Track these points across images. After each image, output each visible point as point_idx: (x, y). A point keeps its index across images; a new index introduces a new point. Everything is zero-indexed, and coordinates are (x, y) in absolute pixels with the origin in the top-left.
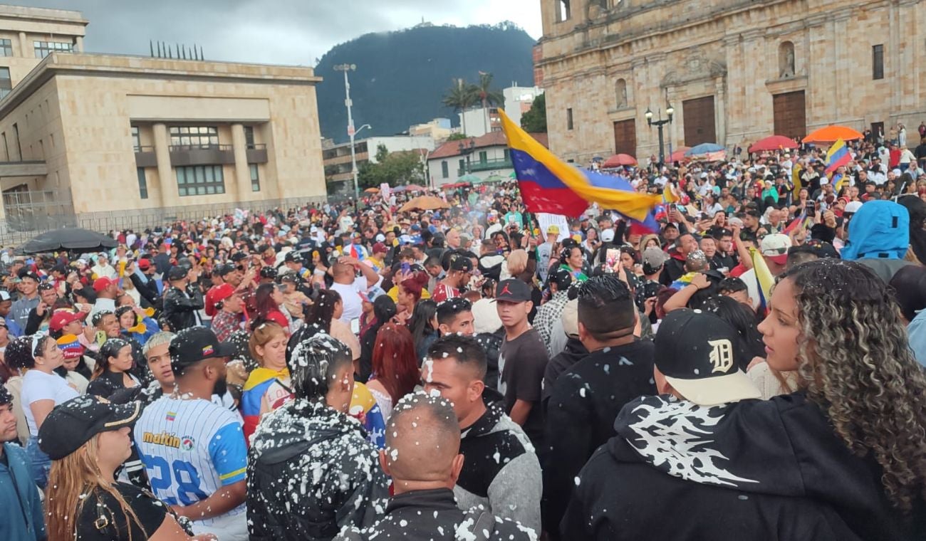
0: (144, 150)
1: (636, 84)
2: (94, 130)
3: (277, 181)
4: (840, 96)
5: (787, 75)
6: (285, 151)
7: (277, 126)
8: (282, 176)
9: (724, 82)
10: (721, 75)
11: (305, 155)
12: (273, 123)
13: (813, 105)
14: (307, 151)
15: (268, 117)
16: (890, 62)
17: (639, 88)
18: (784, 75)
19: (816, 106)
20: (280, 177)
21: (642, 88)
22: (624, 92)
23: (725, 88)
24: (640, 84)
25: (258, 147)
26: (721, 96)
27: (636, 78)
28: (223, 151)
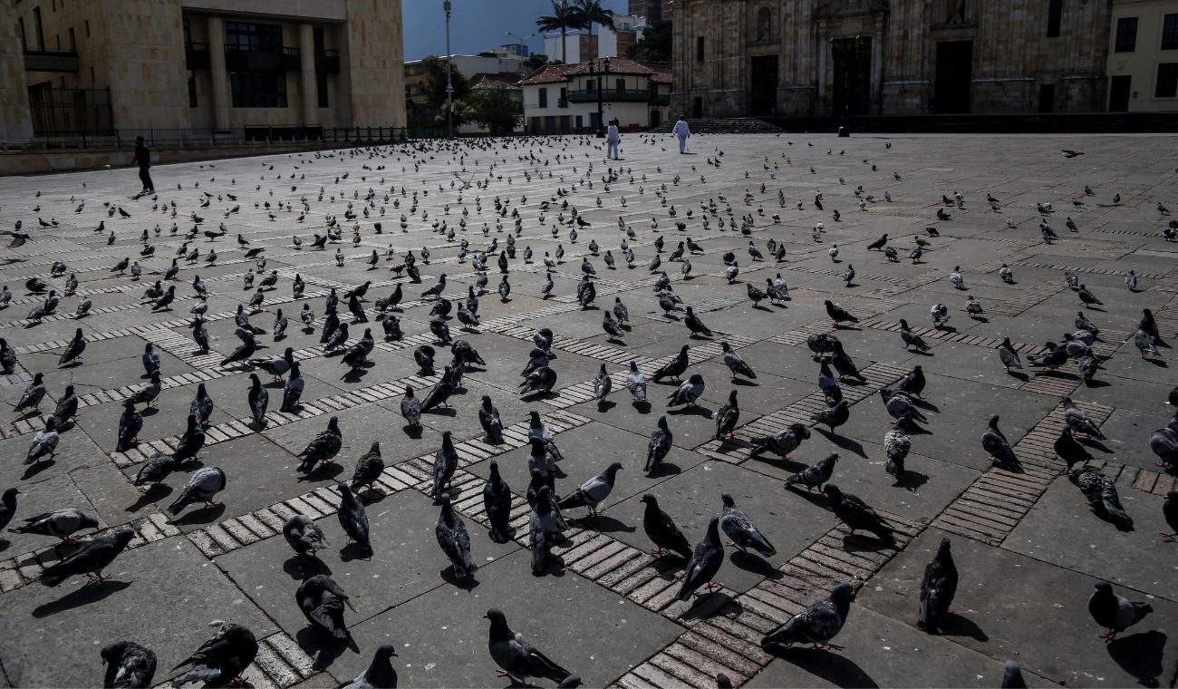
0: (196, 47)
1: (783, 16)
2: (139, 17)
3: (350, 96)
4: (1011, 51)
5: (955, 22)
6: (361, 61)
7: (354, 30)
8: (357, 90)
9: (885, 21)
10: (882, 14)
11: (385, 67)
12: (350, 25)
13: (981, 59)
14: (387, 63)
15: (344, 18)
16: (1068, 18)
17: (785, 20)
18: (951, 22)
19: (984, 59)
20: (354, 91)
21: (789, 20)
22: (767, 24)
23: (885, 29)
24: (788, 15)
25: (328, 54)
26: (879, 38)
27: (783, 9)
28: (288, 55)
